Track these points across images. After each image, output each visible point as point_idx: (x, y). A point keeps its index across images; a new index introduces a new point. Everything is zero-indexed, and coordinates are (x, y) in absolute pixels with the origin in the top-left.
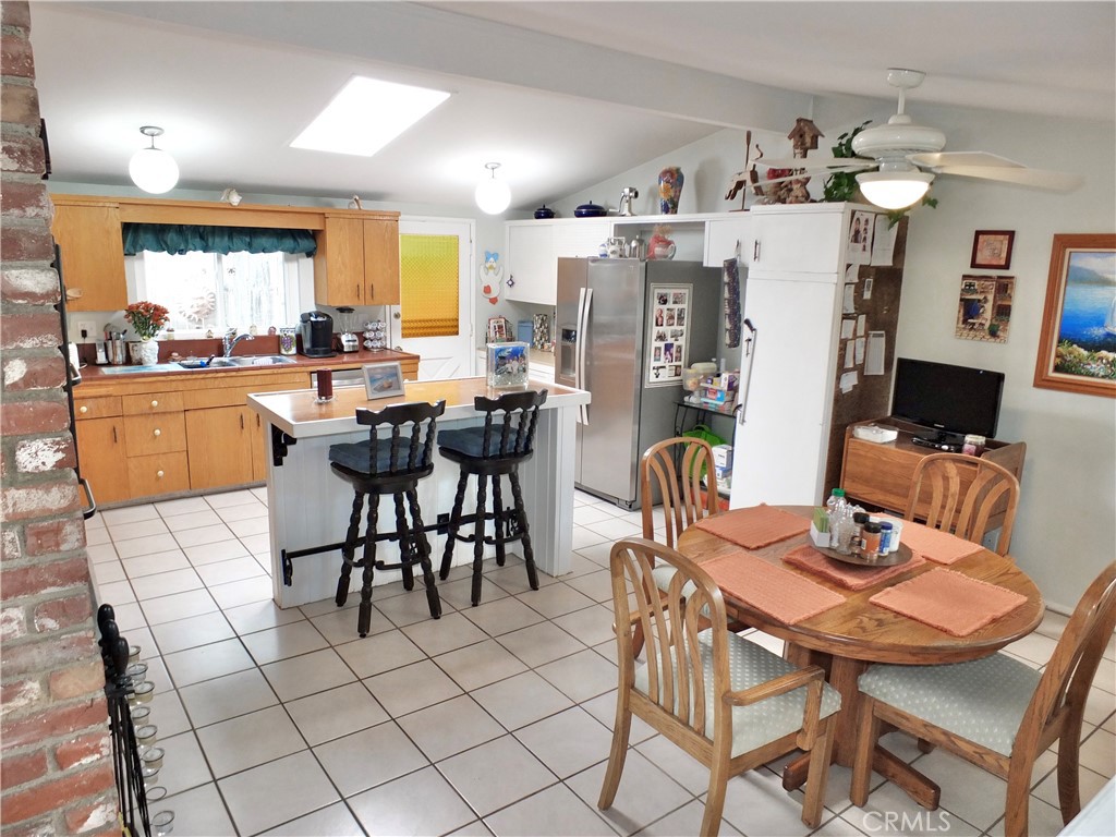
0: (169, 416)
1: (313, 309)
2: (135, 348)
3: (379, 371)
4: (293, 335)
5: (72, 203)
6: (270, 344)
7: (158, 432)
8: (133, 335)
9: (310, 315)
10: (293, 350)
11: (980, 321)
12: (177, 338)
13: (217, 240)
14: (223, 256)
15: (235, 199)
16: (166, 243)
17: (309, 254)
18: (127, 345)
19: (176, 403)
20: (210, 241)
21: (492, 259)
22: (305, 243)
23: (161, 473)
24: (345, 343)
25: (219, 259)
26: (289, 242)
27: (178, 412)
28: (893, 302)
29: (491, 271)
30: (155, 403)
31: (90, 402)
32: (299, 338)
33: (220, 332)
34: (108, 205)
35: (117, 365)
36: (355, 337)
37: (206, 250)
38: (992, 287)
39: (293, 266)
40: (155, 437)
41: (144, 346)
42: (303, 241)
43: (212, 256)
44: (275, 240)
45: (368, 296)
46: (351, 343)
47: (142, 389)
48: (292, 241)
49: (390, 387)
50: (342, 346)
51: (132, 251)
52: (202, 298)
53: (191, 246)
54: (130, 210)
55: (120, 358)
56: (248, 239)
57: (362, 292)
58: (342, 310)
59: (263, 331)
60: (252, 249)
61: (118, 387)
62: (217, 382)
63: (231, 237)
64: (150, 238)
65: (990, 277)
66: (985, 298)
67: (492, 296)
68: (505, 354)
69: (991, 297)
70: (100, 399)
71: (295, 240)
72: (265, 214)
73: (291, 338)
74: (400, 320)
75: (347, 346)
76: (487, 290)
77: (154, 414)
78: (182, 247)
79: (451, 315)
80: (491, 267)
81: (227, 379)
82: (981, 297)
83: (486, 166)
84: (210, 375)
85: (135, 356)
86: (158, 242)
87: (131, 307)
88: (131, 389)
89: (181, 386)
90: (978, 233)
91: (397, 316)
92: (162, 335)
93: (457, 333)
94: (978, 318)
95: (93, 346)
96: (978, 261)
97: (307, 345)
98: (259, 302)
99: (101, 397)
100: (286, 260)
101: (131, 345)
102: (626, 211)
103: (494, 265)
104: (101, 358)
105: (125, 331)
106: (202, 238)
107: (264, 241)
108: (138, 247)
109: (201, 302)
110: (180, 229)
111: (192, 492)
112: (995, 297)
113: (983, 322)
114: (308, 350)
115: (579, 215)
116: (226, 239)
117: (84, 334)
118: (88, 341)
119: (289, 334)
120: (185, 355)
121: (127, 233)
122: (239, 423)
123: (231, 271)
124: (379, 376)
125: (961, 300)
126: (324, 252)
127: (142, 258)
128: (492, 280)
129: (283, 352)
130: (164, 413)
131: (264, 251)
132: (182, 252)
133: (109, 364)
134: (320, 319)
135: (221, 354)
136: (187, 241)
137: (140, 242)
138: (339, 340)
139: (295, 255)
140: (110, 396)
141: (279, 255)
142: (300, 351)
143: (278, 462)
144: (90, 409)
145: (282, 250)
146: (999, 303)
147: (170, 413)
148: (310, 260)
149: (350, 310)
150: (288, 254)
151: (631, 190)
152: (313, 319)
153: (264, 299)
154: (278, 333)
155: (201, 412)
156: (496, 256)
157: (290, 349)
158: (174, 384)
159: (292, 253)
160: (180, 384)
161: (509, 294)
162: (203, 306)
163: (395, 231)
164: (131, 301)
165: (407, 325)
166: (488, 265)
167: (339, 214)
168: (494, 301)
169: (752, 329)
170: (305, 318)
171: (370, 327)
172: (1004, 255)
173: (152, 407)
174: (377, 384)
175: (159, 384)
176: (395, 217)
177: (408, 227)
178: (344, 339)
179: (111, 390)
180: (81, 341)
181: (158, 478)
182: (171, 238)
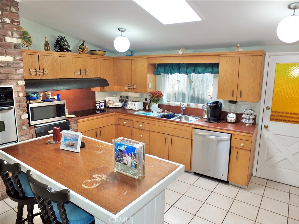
3: (70, 136)
7: (141, 136)
10: (206, 117)
12: (171, 105)
13: (182, 69)
15: (181, 52)
16: (166, 70)
19: (147, 127)
24: (229, 118)
26: (210, 70)
27: (148, 131)
30: (141, 125)
34: (145, 58)
37: (180, 72)
44: (204, 69)
45: (239, 96)
47: (138, 120)
50: (227, 119)
51: (159, 73)
56: (193, 68)
57: (235, 93)
58: (230, 101)
61: (133, 118)
74: (270, 110)
75: (230, 120)
77: (141, 129)
89: (149, 122)
91: (268, 108)
99: (129, 120)
104: (147, 108)
107: (200, 69)
116: (186, 68)
117: (146, 99)
118: (146, 102)
119: (205, 109)
120: (169, 111)
122: (165, 140)
130: (144, 130)
132: (171, 73)
140: (131, 120)
144: (126, 123)
147: (146, 130)
149: (235, 102)
155: (154, 133)
160: (148, 121)
165: (275, 114)
167: (227, 55)
174: (67, 142)
175: (143, 120)
176: (260, 54)
178: (229, 116)
182: (167, 68)
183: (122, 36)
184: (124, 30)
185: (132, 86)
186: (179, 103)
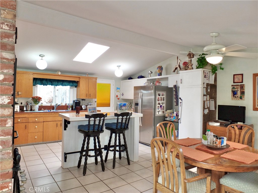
0: (40, 123)
1: (76, 99)
2: (33, 107)
3: (91, 108)
4: (71, 105)
5: (22, 73)
6: (65, 107)
7: (36, 127)
8: (33, 104)
9: (75, 101)
10: (71, 109)
11: (237, 96)
12: (43, 105)
13: (55, 83)
14: (56, 86)
15: (60, 73)
16: (43, 83)
17: (76, 87)
18: (31, 106)
19: (42, 120)
20: (53, 83)
21: (118, 89)
22: (75, 84)
23: (36, 137)
24: (83, 107)
25: (55, 87)
26: (71, 84)
27: (42, 122)
28: (215, 93)
29: (118, 92)
30: (36, 119)
31: (21, 119)
32: (72, 106)
33: (53, 104)
34: (30, 73)
35: (28, 111)
36: (86, 106)
37: (52, 85)
38: (239, 87)
39: (72, 90)
40: (36, 128)
41: (35, 106)
42: (74, 84)
43: (53, 86)
44: (68, 83)
45: (89, 96)
46: (84, 108)
47: (34, 116)
48: (72, 84)
49: (93, 112)
50: (82, 108)
51: (35, 84)
52: (50, 98)
53: (48, 84)
54: (35, 75)
55: (29, 110)
56: (62, 83)
57: (88, 95)
58: (83, 100)
59: (64, 104)
60: (62, 85)
61: (28, 115)
62: (52, 115)
63: (58, 82)
64: (39, 82)
65: (239, 85)
66: (238, 90)
67: (118, 97)
68: (122, 105)
69: (239, 90)
70: (23, 118)
71: (73, 83)
72: (66, 77)
73: (70, 106)
74: (96, 103)
75: (83, 108)
76: (117, 96)
77: (36, 122)
78: (46, 84)
79: (108, 102)
80: (118, 91)
81: (54, 114)
82: (237, 90)
83: (117, 66)
84: (50, 113)
85: (33, 109)
86: (41, 82)
87: (33, 97)
88: (31, 116)
89: (43, 116)
90: (234, 75)
91: (96, 102)
92: (40, 104)
93: (110, 106)
94: (237, 95)
95: (23, 107)
96: (235, 82)
97: (74, 108)
98: (63, 99)
99: (24, 117)
100: (70, 88)
101: (32, 106)
102: (149, 76)
103: (119, 90)
104: (25, 109)
105: (31, 103)
106: (51, 82)
107: (65, 83)
108: (36, 84)
109: (50, 99)
110: (46, 80)
111: (43, 142)
112: (240, 90)
113: (238, 96)
114: (74, 109)
115: (138, 78)
116: (57, 83)
117: (21, 103)
118: (22, 105)
119: (70, 105)
120: (45, 109)
121: (34, 80)
122: (56, 125)
123: (57, 90)
124: (91, 109)
125: (232, 91)
126: (79, 86)
127: (37, 86)
128: (118, 94)
129: (68, 109)
130: (38, 122)
131: (65, 86)
132: (46, 85)
133: (27, 111)
134: (77, 101)
135: (53, 109)
136: (48, 83)
137: (37, 83)
138: (82, 107)
139: (72, 87)
140: (26, 117)
141: (69, 87)
142: (72, 109)
143: (65, 129)
144: (21, 121)
145: (69, 86)
146: (241, 91)
147: (40, 122)
148: (76, 88)
149: (85, 100)
150: (71, 87)
151: (151, 72)
152: (76, 101)
153: (64, 99)
154: (67, 105)
155: (47, 122)
156: (119, 89)
157: (70, 109)
158: (41, 115)
159: (72, 86)
160: (43, 115)
161: (122, 97)
162: (50, 100)
163: (96, 82)
164: (33, 96)
165: (98, 104)
166: (117, 90)
167: (83, 78)
168: (118, 99)
169: (181, 100)
170: (74, 101)
171: (89, 104)
172: (241, 80)
173: (36, 121)
174: (91, 111)
175: (38, 115)
176: (96, 78)
177: (99, 81)
178: (83, 106)
179: (26, 116)
180: (21, 105)
181: (35, 138)
182: (44, 82)
183: (42, 59)
184: (43, 56)
185: (17, 93)
186: (50, 104)
